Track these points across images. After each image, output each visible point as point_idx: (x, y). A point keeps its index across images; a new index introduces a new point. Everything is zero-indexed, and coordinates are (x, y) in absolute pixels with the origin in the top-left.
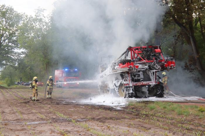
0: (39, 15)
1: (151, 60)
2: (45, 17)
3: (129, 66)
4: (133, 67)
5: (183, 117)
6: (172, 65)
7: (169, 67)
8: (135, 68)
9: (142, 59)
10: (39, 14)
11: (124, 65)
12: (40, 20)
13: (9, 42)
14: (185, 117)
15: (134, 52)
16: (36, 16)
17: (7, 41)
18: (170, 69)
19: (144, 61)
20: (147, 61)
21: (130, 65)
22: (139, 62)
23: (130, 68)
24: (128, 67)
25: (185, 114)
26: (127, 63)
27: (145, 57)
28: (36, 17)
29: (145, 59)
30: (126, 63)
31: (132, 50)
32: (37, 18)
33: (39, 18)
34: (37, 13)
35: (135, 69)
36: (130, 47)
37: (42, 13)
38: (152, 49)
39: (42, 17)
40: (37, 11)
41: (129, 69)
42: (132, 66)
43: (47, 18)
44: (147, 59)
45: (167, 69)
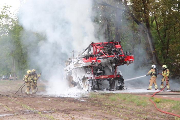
0: (6, 11)
1: (112, 55)
2: (11, 14)
3: (92, 61)
4: (95, 62)
5: (141, 108)
6: (130, 59)
7: (129, 62)
8: (97, 63)
9: (104, 54)
10: (5, 10)
11: (88, 60)
12: (7, 16)
14: (143, 108)
16: (2, 12)
18: (130, 63)
19: (106, 56)
20: (108, 56)
21: (93, 59)
22: (101, 57)
23: (93, 63)
24: (91, 62)
25: (143, 105)
26: (90, 58)
27: (107, 52)
28: (3, 14)
29: (106, 54)
31: (95, 46)
32: (4, 14)
33: (5, 14)
34: (3, 10)
35: (97, 64)
36: (92, 42)
37: (8, 9)
38: (112, 45)
39: (8, 13)
40: (3, 8)
41: (91, 64)
42: (94, 61)
43: (14, 14)
44: (108, 54)
45: (126, 63)
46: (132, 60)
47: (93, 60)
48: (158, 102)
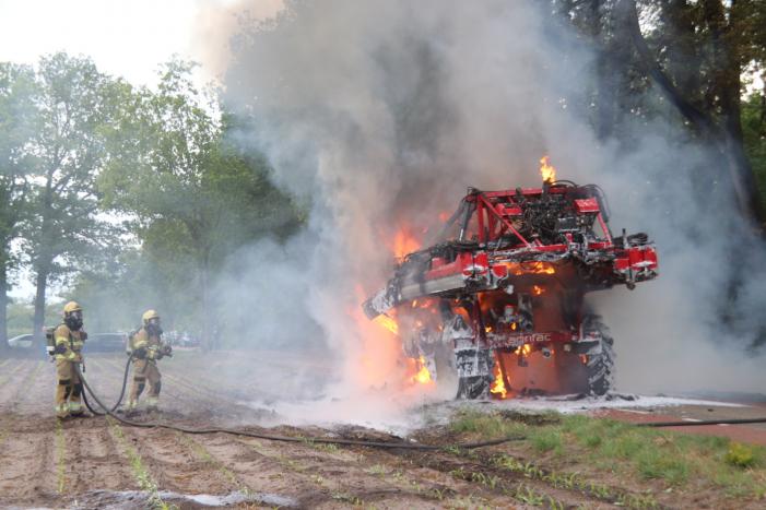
0: (176, 84)
1: (559, 242)
2: (195, 93)
3: (470, 268)
4: (485, 272)
5: (661, 488)
6: (641, 264)
7: (635, 272)
8: (491, 276)
9: (522, 238)
10: (173, 80)
11: (452, 265)
12: (180, 102)
13: (78, 188)
14: (669, 490)
15: (489, 212)
16: (161, 86)
17: (71, 183)
18: (641, 278)
19: (529, 245)
20: (541, 246)
21: (474, 261)
22: (509, 253)
23: (473, 276)
24: (466, 273)
25: (670, 474)
26: (462, 257)
27: (535, 231)
28: (164, 93)
29: (530, 241)
30: (459, 256)
31: (484, 205)
32: (167, 94)
33: (174, 95)
34: (167, 78)
35: (492, 282)
36: (474, 190)
37: (184, 75)
39: (184, 92)
40: (166, 71)
41: (467, 281)
42: (480, 268)
43: (205, 94)
44: (539, 238)
45: (621, 280)
46: (650, 267)
47: (476, 266)
48: (744, 466)
